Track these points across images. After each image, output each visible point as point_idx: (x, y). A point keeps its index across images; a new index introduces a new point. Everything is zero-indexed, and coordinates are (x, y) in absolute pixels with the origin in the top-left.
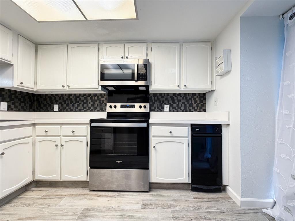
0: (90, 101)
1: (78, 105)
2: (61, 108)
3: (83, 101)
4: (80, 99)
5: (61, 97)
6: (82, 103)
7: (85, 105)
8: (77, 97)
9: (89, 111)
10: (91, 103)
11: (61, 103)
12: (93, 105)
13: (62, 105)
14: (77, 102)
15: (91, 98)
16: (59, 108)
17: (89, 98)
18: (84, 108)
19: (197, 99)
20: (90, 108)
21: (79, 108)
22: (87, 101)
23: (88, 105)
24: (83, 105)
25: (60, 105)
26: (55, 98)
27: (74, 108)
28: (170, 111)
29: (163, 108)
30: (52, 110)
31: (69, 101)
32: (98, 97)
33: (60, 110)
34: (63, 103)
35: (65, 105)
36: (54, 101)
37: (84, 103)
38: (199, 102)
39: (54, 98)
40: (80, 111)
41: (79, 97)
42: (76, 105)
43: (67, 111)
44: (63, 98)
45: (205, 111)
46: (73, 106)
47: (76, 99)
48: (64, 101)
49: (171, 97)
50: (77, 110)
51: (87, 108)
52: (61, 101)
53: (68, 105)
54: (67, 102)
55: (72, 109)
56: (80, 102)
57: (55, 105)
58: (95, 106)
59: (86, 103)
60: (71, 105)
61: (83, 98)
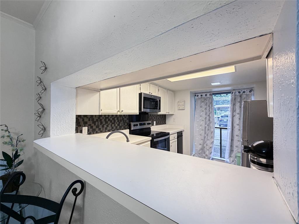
0: (116, 121)
1: (108, 126)
2: (91, 130)
3: (111, 121)
4: (109, 120)
5: (90, 118)
6: (111, 123)
7: (113, 125)
8: (106, 118)
10: (118, 123)
11: (91, 125)
12: (118, 125)
13: (92, 127)
14: (106, 122)
15: (118, 119)
16: (88, 130)
17: (116, 119)
18: (112, 128)
20: (116, 127)
21: (108, 128)
22: (115, 121)
23: (115, 126)
24: (111, 126)
25: (90, 127)
26: (83, 120)
27: (104, 129)
28: (156, 125)
31: (99, 123)
32: (122, 117)
33: (89, 133)
34: (93, 125)
35: (94, 127)
36: (82, 123)
37: (112, 123)
38: (164, 119)
41: (108, 118)
42: (105, 126)
43: (97, 133)
44: (93, 120)
46: (103, 126)
47: (105, 120)
48: (94, 123)
50: (106, 130)
51: (115, 128)
52: (91, 122)
53: (98, 126)
54: (97, 124)
55: (102, 130)
56: (109, 122)
57: (84, 128)
58: (120, 125)
59: (114, 123)
60: (101, 127)
61: (111, 119)
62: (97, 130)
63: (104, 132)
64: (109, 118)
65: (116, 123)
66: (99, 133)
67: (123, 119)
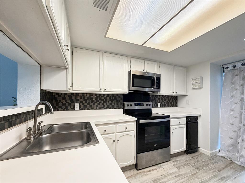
0: (109, 100)
1: (99, 104)
2: (82, 106)
3: (103, 100)
4: (100, 99)
5: (81, 96)
6: (102, 102)
7: (105, 104)
8: (97, 97)
9: (108, 109)
10: (110, 102)
11: (82, 102)
12: (111, 104)
13: (83, 104)
14: (97, 101)
15: (110, 98)
16: (80, 107)
17: (108, 98)
18: (104, 106)
19: (174, 99)
20: (108, 106)
21: (100, 106)
22: (106, 100)
23: (107, 104)
24: (103, 104)
25: (81, 104)
26: (76, 98)
27: (95, 106)
28: (161, 107)
29: (157, 105)
30: (73, 109)
31: (90, 100)
32: (115, 97)
33: (81, 109)
34: (84, 102)
35: (86, 104)
36: (74, 100)
37: (104, 102)
38: (174, 101)
39: (74, 97)
40: (100, 109)
41: (99, 97)
42: (96, 104)
43: (88, 109)
44: (84, 98)
45: (177, 106)
46: (94, 104)
47: (96, 99)
48: (85, 100)
49: (161, 98)
52: (82, 100)
53: (89, 104)
54: (88, 101)
55: (93, 107)
56: (100, 101)
57: (76, 104)
58: (113, 104)
59: (106, 102)
60: (92, 104)
61: (103, 98)
62: (88, 106)
63: (95, 109)
64: (101, 97)
65: (108, 102)
66: (90, 109)
67: (116, 99)
